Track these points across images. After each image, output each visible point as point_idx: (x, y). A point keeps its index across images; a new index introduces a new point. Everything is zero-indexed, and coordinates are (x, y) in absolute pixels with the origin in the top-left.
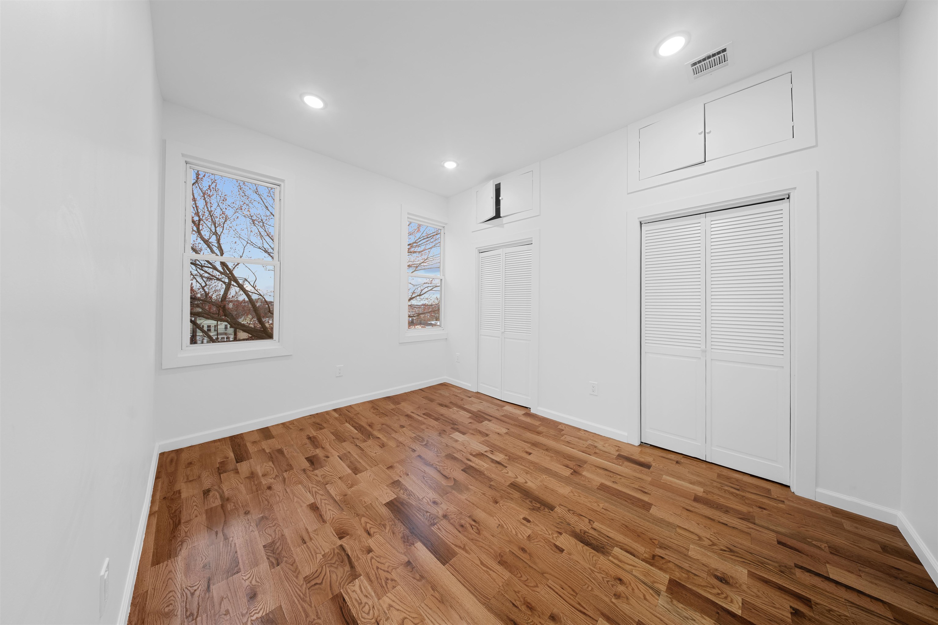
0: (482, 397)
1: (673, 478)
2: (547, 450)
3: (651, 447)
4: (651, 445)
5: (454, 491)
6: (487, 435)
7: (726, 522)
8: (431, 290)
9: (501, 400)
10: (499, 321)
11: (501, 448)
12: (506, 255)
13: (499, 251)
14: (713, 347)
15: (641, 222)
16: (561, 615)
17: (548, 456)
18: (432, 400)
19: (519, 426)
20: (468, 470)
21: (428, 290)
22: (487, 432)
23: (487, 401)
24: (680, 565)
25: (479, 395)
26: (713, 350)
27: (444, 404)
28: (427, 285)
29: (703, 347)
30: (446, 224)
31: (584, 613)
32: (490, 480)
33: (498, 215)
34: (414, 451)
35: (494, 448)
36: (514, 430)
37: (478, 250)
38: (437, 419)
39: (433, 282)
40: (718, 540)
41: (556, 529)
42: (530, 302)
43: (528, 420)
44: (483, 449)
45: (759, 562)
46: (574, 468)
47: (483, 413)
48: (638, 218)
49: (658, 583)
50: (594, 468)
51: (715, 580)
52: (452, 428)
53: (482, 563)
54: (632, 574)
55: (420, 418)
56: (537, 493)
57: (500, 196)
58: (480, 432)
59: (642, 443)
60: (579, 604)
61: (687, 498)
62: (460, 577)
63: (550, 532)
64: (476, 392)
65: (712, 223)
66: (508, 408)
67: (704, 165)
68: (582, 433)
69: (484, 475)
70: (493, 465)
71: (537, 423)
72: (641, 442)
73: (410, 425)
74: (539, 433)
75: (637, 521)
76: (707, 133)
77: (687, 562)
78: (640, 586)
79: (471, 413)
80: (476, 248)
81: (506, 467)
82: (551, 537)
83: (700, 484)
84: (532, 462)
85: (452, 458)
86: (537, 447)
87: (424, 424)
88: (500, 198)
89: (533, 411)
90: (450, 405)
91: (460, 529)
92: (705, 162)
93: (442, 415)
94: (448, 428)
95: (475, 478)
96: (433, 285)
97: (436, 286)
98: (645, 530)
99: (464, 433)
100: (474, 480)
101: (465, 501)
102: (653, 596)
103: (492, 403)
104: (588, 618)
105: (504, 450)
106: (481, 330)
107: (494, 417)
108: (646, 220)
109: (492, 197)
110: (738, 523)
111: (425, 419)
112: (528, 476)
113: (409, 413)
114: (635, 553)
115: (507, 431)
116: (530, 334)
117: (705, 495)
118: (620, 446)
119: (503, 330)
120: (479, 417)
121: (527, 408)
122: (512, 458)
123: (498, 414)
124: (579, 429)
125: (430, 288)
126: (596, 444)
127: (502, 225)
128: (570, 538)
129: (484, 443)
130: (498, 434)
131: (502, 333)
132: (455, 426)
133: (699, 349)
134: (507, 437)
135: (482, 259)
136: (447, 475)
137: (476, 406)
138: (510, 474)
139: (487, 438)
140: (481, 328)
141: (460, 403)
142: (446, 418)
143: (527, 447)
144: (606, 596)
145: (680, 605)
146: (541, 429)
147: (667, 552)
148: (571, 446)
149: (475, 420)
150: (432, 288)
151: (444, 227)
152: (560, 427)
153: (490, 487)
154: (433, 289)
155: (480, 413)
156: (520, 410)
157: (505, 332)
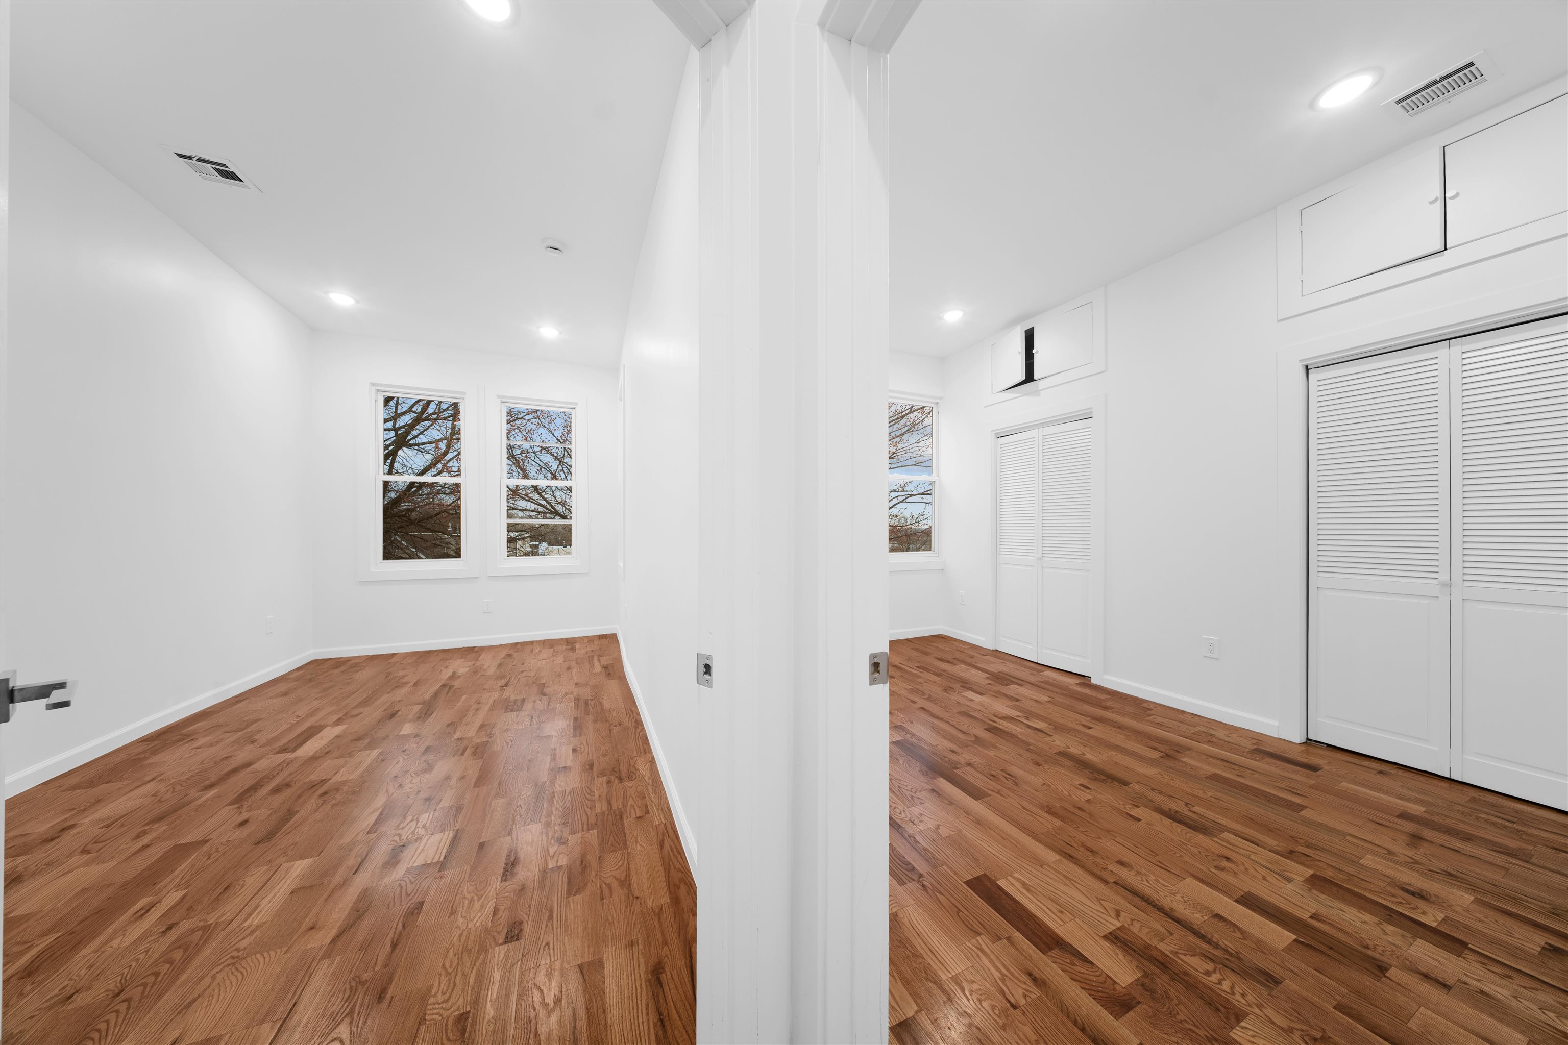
0: (1006, 657)
1: (1364, 788)
2: (1119, 727)
3: (1328, 748)
4: (1328, 745)
5: (976, 746)
6: (1018, 700)
7: (1457, 849)
8: (902, 501)
9: (1037, 663)
10: (1033, 541)
11: (1042, 716)
12: (1044, 437)
13: (1033, 433)
14: (1466, 577)
15: (1307, 367)
16: (1133, 864)
17: (1121, 734)
18: (926, 654)
19: (1071, 696)
20: (992, 730)
21: (898, 501)
22: (1017, 697)
23: (1013, 662)
24: (1338, 867)
25: (997, 653)
26: (1466, 584)
27: (945, 659)
28: (896, 494)
29: (1444, 577)
30: (941, 398)
31: (1166, 870)
32: (1028, 744)
33: (1030, 377)
34: (914, 702)
35: (1029, 715)
36: (1059, 699)
37: (995, 433)
38: (938, 675)
39: (906, 489)
40: (1430, 861)
41: (1131, 802)
42: (1089, 510)
43: (1087, 691)
44: (1013, 713)
45: (1507, 895)
46: (1168, 752)
47: (1007, 675)
48: (1301, 361)
49: (1288, 871)
50: (1204, 757)
51: (1402, 892)
52: (962, 686)
53: (1024, 808)
54: (1250, 859)
55: (915, 672)
56: (1101, 766)
57: (1033, 348)
58: (1006, 696)
59: (1311, 740)
60: (1160, 862)
61: (1380, 811)
62: (997, 812)
63: (1121, 803)
64: (993, 650)
65: (1465, 356)
66: (1049, 673)
67: (1443, 255)
68: (1188, 716)
69: (1018, 738)
70: (1030, 731)
71: (1103, 697)
72: (1308, 739)
73: (901, 676)
74: (1106, 708)
75: (1272, 818)
76: (1450, 198)
77: (1352, 867)
78: (1258, 868)
79: (988, 674)
80: (992, 431)
81: (1051, 736)
82: (1122, 806)
83: (1422, 802)
84: (1093, 737)
85: (968, 716)
86: (1102, 722)
87: (921, 677)
88: (1034, 351)
89: (1094, 681)
90: (955, 661)
91: (991, 778)
92: (1446, 249)
93: (944, 671)
94: (957, 686)
95: (1004, 739)
96: (907, 493)
97: (911, 495)
98: (1285, 828)
99: (981, 694)
100: (1004, 741)
101: (994, 757)
102: (1279, 880)
103: (1023, 666)
104: (1172, 874)
105: (1047, 718)
106: (1001, 556)
107: (1027, 682)
108: (1318, 363)
109: (1019, 352)
110: (1485, 854)
111: (921, 672)
112: (1087, 749)
113: (897, 663)
114: (1258, 842)
115: (1049, 699)
116: (1089, 561)
117: (1427, 816)
118: (1260, 739)
119: (1040, 555)
120: (1001, 679)
121: (1085, 676)
122: (1059, 728)
123: (1032, 679)
124: (1183, 712)
125: (901, 499)
126: (1212, 732)
127: (1037, 393)
128: (1152, 812)
129: (1013, 707)
130: (1036, 701)
131: (1039, 559)
132: (966, 685)
133: (1435, 581)
134: (1050, 705)
135: (1002, 446)
136: (964, 731)
137: (997, 667)
138: (1057, 742)
139: (1017, 703)
140: (1001, 553)
141: (969, 660)
142: (951, 675)
143: (1085, 720)
144: (1202, 865)
145: (1323, 896)
146: (1109, 703)
147: (1318, 852)
148: (1163, 728)
149: (997, 682)
150: (904, 497)
151: (937, 403)
152: (1145, 705)
153: (1028, 750)
154: (907, 500)
155: (1002, 675)
156: (1071, 678)
157: (1044, 558)
